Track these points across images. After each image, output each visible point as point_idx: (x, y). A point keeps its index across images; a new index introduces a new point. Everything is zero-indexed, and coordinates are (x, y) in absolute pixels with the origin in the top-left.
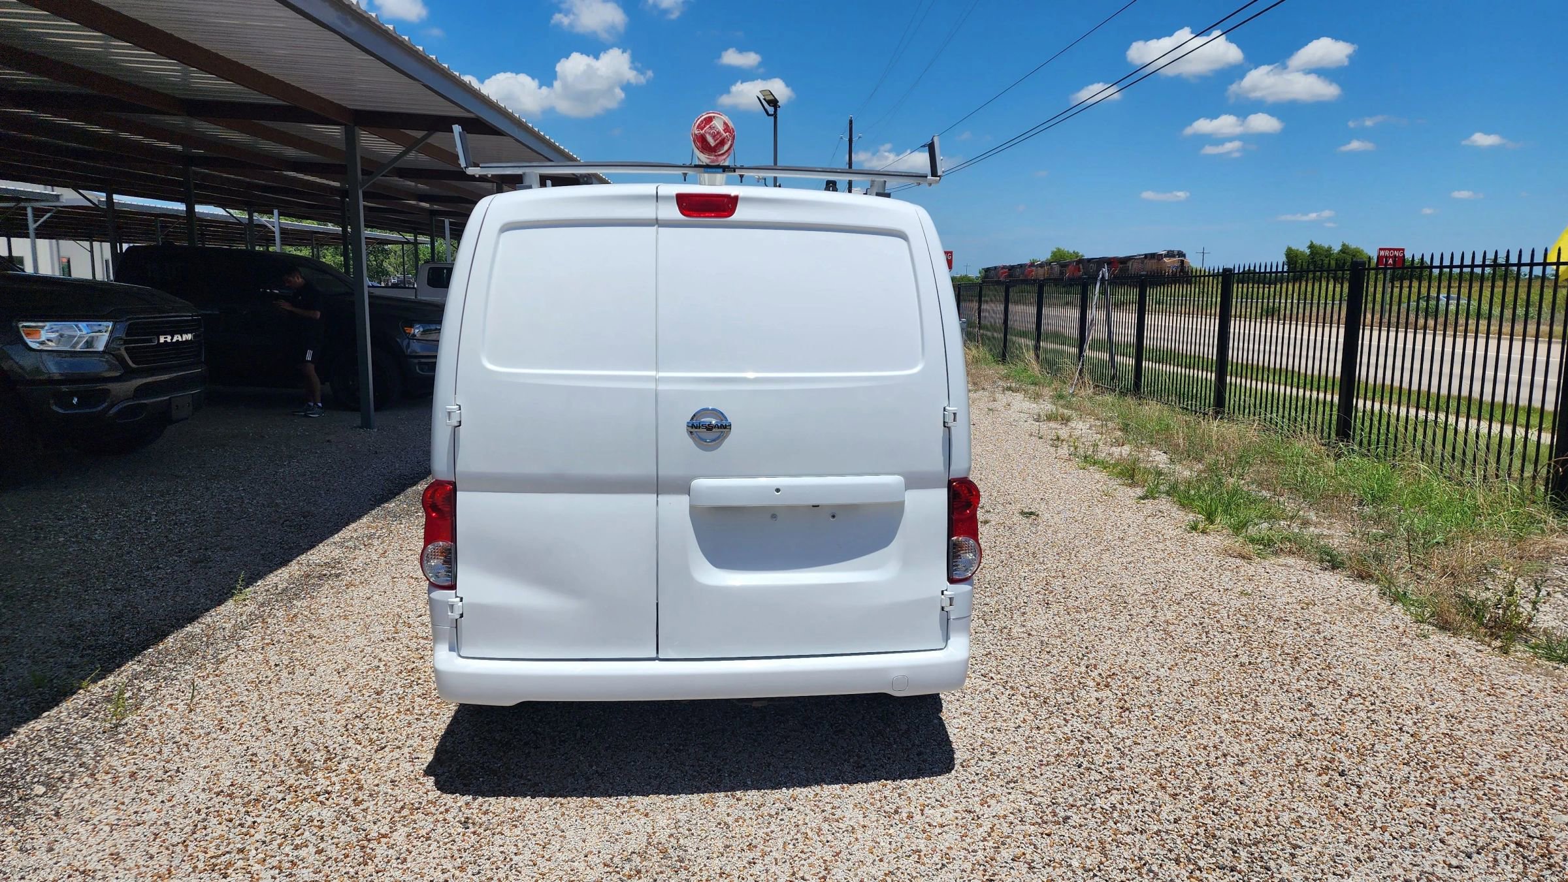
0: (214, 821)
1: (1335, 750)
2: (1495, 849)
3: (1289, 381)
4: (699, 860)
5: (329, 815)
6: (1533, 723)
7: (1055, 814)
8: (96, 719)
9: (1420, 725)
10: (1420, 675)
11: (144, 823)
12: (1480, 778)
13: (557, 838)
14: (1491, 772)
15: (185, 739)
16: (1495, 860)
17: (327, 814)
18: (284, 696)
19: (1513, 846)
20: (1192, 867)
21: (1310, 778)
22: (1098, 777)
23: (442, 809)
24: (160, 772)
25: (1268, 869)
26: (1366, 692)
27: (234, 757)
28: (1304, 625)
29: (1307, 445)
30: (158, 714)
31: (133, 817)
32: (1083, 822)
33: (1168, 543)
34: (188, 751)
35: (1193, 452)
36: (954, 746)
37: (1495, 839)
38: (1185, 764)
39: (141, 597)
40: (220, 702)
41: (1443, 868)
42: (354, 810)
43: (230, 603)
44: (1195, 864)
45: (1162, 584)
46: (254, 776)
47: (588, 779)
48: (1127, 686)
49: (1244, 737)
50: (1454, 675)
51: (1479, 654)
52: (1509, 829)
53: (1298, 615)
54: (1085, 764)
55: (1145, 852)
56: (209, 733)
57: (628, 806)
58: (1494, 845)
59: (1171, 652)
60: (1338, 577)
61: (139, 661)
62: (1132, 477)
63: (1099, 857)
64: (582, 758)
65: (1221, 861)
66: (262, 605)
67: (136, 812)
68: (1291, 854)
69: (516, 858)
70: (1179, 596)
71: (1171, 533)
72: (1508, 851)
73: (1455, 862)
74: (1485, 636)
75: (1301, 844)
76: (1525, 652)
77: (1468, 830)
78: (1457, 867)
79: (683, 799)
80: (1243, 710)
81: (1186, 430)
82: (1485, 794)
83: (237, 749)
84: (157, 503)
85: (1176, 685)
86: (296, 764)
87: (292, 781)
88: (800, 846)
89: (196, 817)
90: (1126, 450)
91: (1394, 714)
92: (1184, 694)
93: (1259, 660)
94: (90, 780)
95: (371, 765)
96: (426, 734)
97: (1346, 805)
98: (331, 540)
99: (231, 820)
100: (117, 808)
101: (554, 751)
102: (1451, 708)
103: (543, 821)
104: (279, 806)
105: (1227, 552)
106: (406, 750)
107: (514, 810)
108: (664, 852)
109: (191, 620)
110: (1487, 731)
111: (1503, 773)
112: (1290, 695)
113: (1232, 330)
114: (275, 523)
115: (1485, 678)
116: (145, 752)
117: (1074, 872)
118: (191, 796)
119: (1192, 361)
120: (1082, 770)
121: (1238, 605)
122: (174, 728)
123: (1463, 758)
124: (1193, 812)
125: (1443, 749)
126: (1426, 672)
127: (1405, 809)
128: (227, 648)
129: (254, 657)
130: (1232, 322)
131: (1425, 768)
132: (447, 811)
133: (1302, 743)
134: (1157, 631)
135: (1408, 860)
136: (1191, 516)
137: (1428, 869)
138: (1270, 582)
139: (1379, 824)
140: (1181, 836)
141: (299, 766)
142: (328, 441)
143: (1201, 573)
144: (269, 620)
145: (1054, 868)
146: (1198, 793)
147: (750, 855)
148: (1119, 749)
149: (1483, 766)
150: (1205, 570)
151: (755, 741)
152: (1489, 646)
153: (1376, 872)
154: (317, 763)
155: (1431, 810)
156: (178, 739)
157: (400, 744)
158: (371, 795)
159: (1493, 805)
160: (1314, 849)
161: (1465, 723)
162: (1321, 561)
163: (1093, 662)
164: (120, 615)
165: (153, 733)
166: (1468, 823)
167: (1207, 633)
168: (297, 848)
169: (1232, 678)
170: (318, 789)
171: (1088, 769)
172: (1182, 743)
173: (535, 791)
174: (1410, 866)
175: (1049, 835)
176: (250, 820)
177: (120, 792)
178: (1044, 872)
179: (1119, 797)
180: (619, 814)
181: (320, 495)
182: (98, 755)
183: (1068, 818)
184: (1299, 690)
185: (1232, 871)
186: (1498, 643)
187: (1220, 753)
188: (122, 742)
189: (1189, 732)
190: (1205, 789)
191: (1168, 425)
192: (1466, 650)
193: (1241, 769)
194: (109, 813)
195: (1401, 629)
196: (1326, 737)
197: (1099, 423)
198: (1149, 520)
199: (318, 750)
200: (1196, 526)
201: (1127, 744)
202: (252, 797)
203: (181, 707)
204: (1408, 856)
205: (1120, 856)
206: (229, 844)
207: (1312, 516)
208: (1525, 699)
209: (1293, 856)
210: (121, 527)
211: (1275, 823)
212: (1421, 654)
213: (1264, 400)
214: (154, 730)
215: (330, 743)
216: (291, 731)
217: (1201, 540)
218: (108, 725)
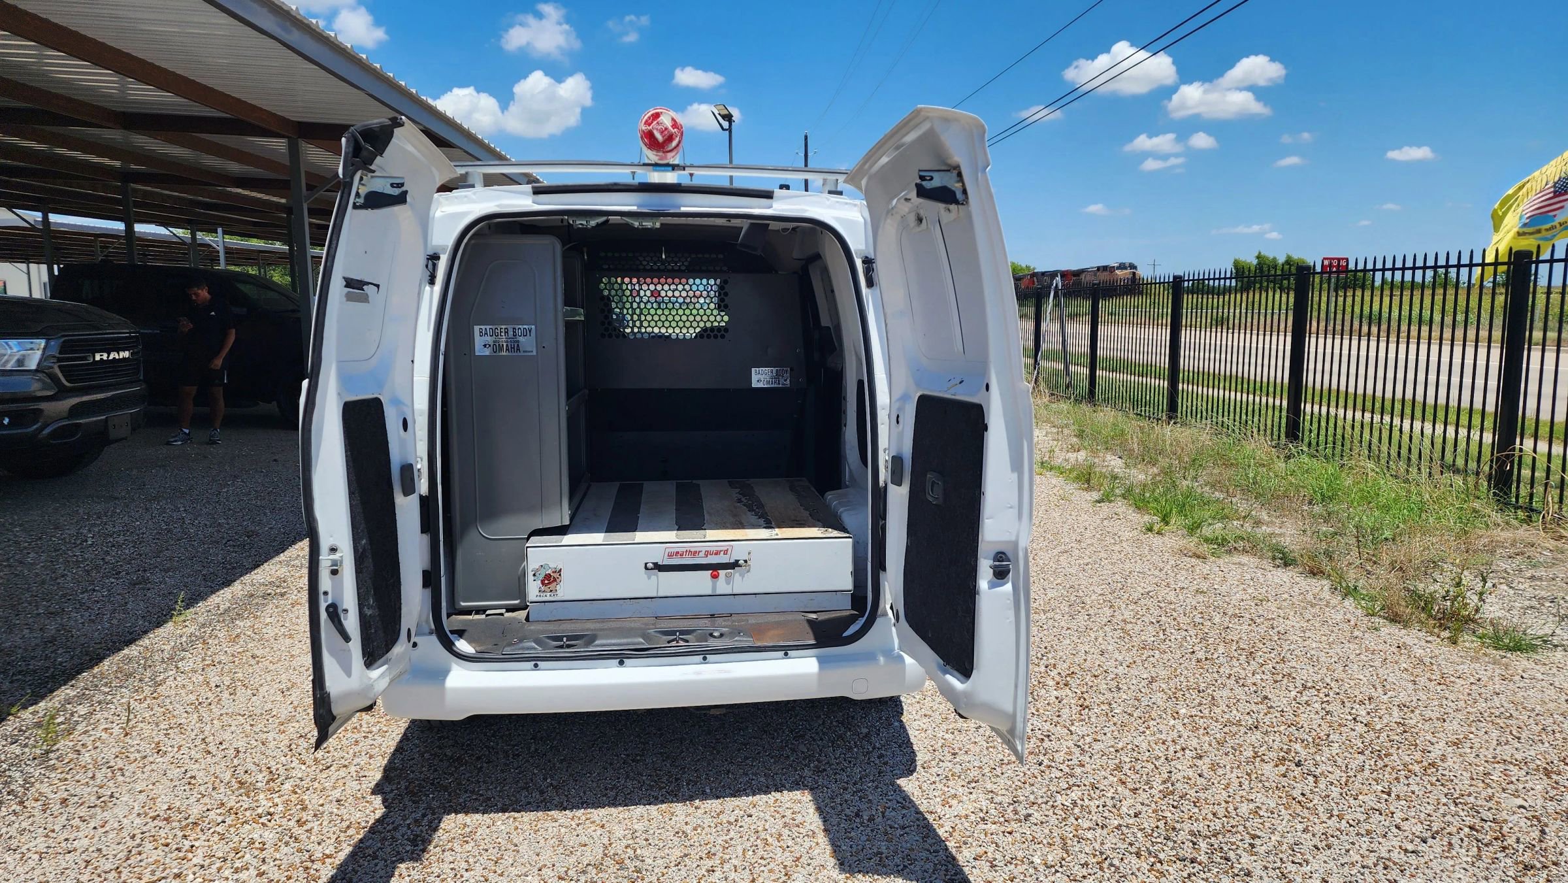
0: (148, 846)
1: (1290, 741)
2: (1450, 834)
3: (1239, 387)
4: (656, 870)
5: (271, 836)
6: (1483, 710)
7: (1016, 812)
8: (26, 746)
9: (1373, 715)
10: (1372, 666)
11: (75, 850)
12: (1433, 765)
13: (510, 853)
14: (1443, 758)
15: (120, 764)
16: (1450, 844)
17: (269, 836)
18: (225, 718)
19: (1467, 830)
20: (1152, 860)
21: (1268, 769)
22: (1059, 774)
23: (390, 827)
24: (93, 798)
25: (1228, 859)
26: (1320, 684)
27: (172, 780)
28: (1258, 621)
29: (1258, 447)
30: (92, 738)
31: (63, 844)
32: (1044, 819)
33: (1124, 544)
34: (123, 775)
35: (1148, 456)
36: (915, 747)
37: (1449, 824)
38: (1145, 759)
39: (76, 621)
40: (157, 725)
41: (1399, 853)
42: (297, 831)
43: (170, 625)
44: (1156, 856)
45: (1119, 585)
46: (193, 799)
47: (542, 793)
48: (1087, 684)
49: (1202, 731)
50: (1405, 665)
51: (1429, 645)
52: (1462, 814)
53: (1252, 611)
54: (1046, 762)
55: (1106, 847)
56: (145, 757)
57: (584, 818)
58: (1448, 830)
59: (1129, 650)
60: (1290, 574)
61: (72, 686)
62: (1088, 481)
63: (1060, 853)
64: (536, 771)
65: (1181, 853)
66: (203, 625)
67: (66, 840)
68: (1250, 844)
69: (466, 875)
70: (1136, 596)
71: (1127, 535)
72: (1462, 835)
73: (1410, 847)
74: (1434, 628)
75: (1258, 833)
76: (1473, 642)
77: (1423, 816)
78: (1413, 852)
79: (640, 810)
80: (1200, 704)
81: (1140, 435)
82: (1438, 780)
83: (175, 772)
84: (94, 525)
85: (1134, 682)
86: (237, 786)
87: (232, 803)
88: (760, 853)
89: (130, 843)
90: (1082, 455)
91: (1347, 704)
92: (1143, 690)
93: (1215, 656)
94: (18, 808)
95: (316, 785)
96: (373, 752)
97: (1303, 794)
98: (277, 559)
99: (167, 845)
100: (47, 836)
101: (505, 764)
102: (1403, 697)
103: (495, 836)
104: (219, 829)
105: (1183, 553)
106: (353, 769)
107: (465, 825)
108: (621, 862)
109: (129, 642)
110: (1438, 719)
111: (1455, 759)
112: (1246, 689)
113: (1183, 340)
114: (218, 543)
115: (1435, 667)
116: (77, 778)
117: (1035, 868)
118: (125, 821)
119: (1145, 370)
120: (1042, 768)
121: (1194, 603)
122: (109, 753)
123: (1416, 745)
124: (1153, 805)
125: (1396, 738)
126: (1377, 664)
127: (1360, 797)
128: (166, 670)
129: (194, 679)
130: (1183, 332)
131: (1379, 756)
132: (395, 829)
133: (1258, 734)
134: (1115, 630)
135: (1364, 846)
136: (1147, 518)
137: (1385, 855)
138: (1225, 579)
139: (1335, 813)
140: (1141, 830)
141: (240, 788)
142: (275, 460)
143: (1157, 573)
144: (210, 641)
145: (1016, 865)
146: (1158, 786)
147: (708, 863)
148: (1079, 746)
149: (1436, 753)
150: (1161, 570)
151: (714, 748)
152: (1438, 636)
153: (1334, 859)
154: (259, 784)
155: (1386, 796)
156: (112, 764)
157: (346, 763)
158: (315, 815)
159: (1446, 791)
160: (1273, 838)
161: (1417, 712)
162: (1274, 558)
163: (1053, 661)
164: (52, 640)
165: (86, 758)
166: (1422, 809)
167: (1164, 630)
168: (237, 871)
169: (1190, 674)
170: (260, 811)
171: (1049, 767)
172: (1141, 739)
173: (487, 807)
174: (1367, 853)
175: (1010, 833)
176: (187, 844)
177: (50, 819)
178: (1006, 869)
179: (1080, 793)
180: (574, 826)
181: (265, 514)
182: (27, 783)
183: (1030, 815)
184: (1254, 684)
185: (1192, 862)
186: (1446, 634)
187: (1178, 747)
188: (54, 768)
189: (1148, 728)
190: (1164, 782)
191: (1123, 431)
192: (1416, 641)
193: (1199, 763)
194: (38, 841)
195: (1352, 623)
196: (1282, 728)
197: (1055, 430)
198: (1106, 523)
199: (261, 771)
200: (1152, 528)
201: (1087, 741)
202: (190, 820)
203: (116, 730)
204: (1364, 843)
205: (1081, 852)
206: (164, 870)
207: (1264, 516)
208: (1474, 687)
209: (1252, 846)
210: (56, 550)
211: (1233, 814)
212: (1372, 646)
213: (1215, 405)
214: (87, 755)
215: (273, 763)
216: (232, 752)
217: (1157, 541)
218: (38, 752)
